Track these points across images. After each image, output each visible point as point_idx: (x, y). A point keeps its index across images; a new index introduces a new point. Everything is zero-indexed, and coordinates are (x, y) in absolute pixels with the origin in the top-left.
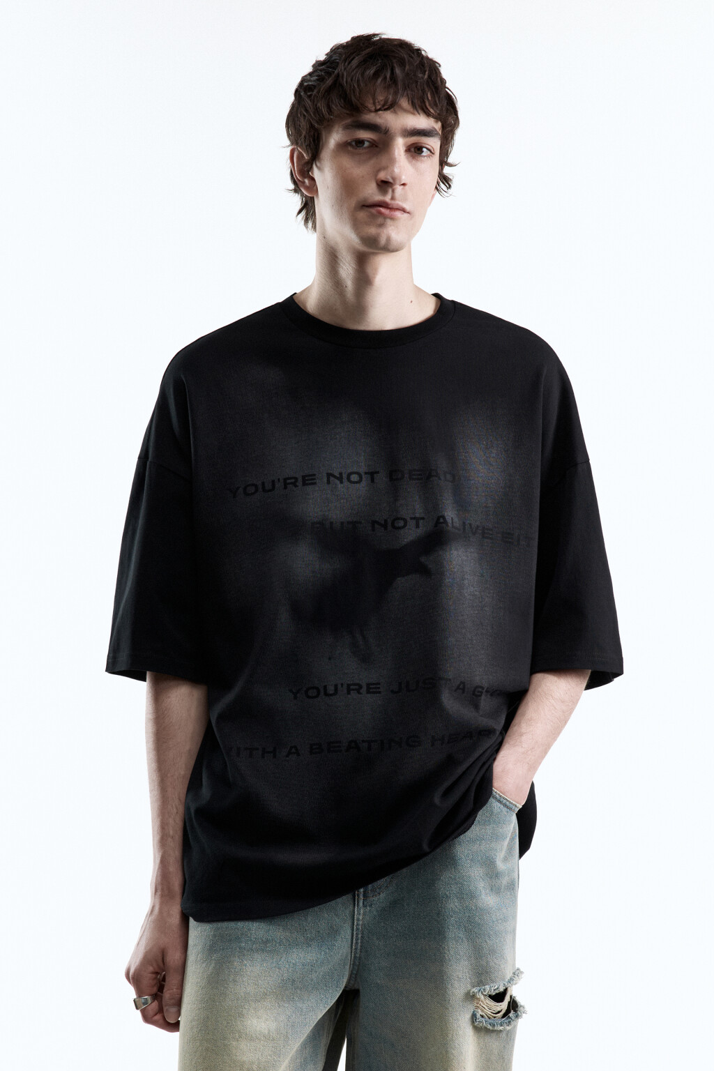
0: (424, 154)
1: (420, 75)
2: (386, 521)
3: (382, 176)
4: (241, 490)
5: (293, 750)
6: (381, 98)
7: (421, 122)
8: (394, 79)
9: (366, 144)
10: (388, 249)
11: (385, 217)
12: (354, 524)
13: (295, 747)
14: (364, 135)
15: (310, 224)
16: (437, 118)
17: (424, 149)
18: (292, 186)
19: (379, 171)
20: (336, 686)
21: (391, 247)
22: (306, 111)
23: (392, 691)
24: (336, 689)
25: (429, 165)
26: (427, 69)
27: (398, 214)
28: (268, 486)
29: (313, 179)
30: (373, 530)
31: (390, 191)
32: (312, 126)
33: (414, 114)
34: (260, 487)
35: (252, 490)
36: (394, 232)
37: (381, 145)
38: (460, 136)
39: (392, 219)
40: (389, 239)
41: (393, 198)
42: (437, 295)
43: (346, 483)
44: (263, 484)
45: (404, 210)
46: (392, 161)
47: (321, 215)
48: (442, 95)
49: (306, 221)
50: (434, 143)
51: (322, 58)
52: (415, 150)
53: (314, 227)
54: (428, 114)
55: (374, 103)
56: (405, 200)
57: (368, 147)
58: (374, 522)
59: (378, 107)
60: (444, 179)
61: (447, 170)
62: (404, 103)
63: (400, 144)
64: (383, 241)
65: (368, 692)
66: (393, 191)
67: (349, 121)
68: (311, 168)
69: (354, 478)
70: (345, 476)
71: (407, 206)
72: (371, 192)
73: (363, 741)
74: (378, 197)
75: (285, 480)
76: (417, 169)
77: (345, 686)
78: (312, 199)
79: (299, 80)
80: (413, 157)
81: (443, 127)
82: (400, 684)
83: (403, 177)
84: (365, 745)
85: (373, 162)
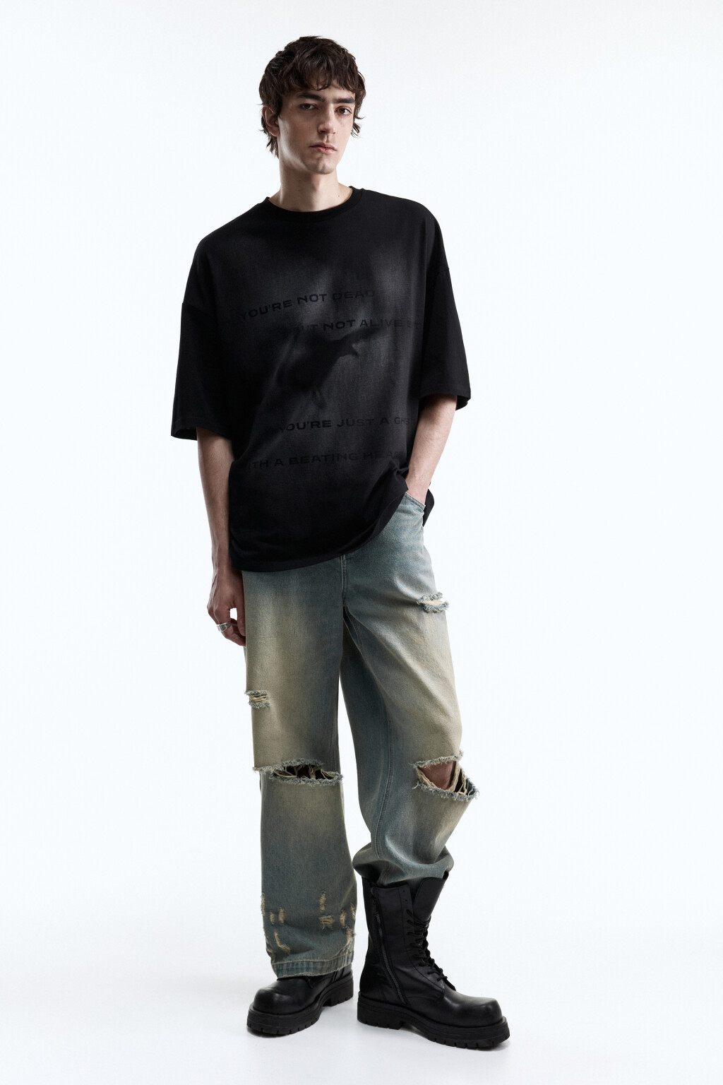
0: (345, 113)
1: (344, 66)
2: (332, 324)
3: (321, 127)
4: (247, 314)
5: (279, 462)
6: (321, 80)
7: (345, 94)
8: (329, 67)
9: (311, 107)
10: (323, 172)
11: (322, 153)
12: (313, 326)
13: (280, 460)
14: (310, 101)
15: (274, 151)
16: (353, 91)
17: (346, 111)
18: (262, 129)
19: (320, 123)
20: (304, 423)
21: (325, 171)
22: (274, 84)
23: (338, 425)
24: (305, 425)
25: (348, 120)
26: (349, 62)
27: (330, 151)
28: (264, 310)
29: (278, 126)
30: (325, 330)
31: (326, 136)
32: (277, 94)
33: (339, 89)
34: (259, 311)
35: (254, 313)
36: (327, 163)
37: (321, 108)
38: (365, 101)
39: (327, 154)
40: (324, 167)
41: (328, 141)
42: (351, 187)
43: (309, 301)
44: (260, 309)
45: (333, 149)
46: (327, 118)
47: (281, 148)
48: (357, 77)
49: (272, 150)
50: (352, 106)
51: (282, 49)
52: (340, 111)
53: (277, 154)
54: (348, 89)
55: (318, 85)
56: (334, 142)
57: (313, 109)
58: (325, 325)
59: (320, 87)
60: (356, 127)
61: (357, 121)
62: (335, 82)
63: (332, 108)
64: (321, 167)
65: (324, 426)
66: (328, 137)
67: (301, 93)
68: (277, 119)
69: (314, 298)
70: (308, 298)
71: (335, 146)
72: (314, 139)
73: (322, 456)
74: (318, 141)
75: (273, 305)
76: (341, 123)
77: (310, 424)
78: (276, 138)
79: (267, 63)
80: (339, 115)
81: (356, 97)
82: (343, 421)
83: (334, 129)
84: (323, 458)
85: (315, 118)
